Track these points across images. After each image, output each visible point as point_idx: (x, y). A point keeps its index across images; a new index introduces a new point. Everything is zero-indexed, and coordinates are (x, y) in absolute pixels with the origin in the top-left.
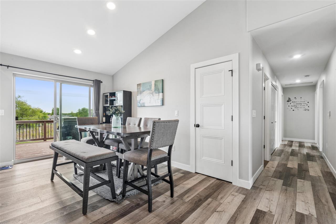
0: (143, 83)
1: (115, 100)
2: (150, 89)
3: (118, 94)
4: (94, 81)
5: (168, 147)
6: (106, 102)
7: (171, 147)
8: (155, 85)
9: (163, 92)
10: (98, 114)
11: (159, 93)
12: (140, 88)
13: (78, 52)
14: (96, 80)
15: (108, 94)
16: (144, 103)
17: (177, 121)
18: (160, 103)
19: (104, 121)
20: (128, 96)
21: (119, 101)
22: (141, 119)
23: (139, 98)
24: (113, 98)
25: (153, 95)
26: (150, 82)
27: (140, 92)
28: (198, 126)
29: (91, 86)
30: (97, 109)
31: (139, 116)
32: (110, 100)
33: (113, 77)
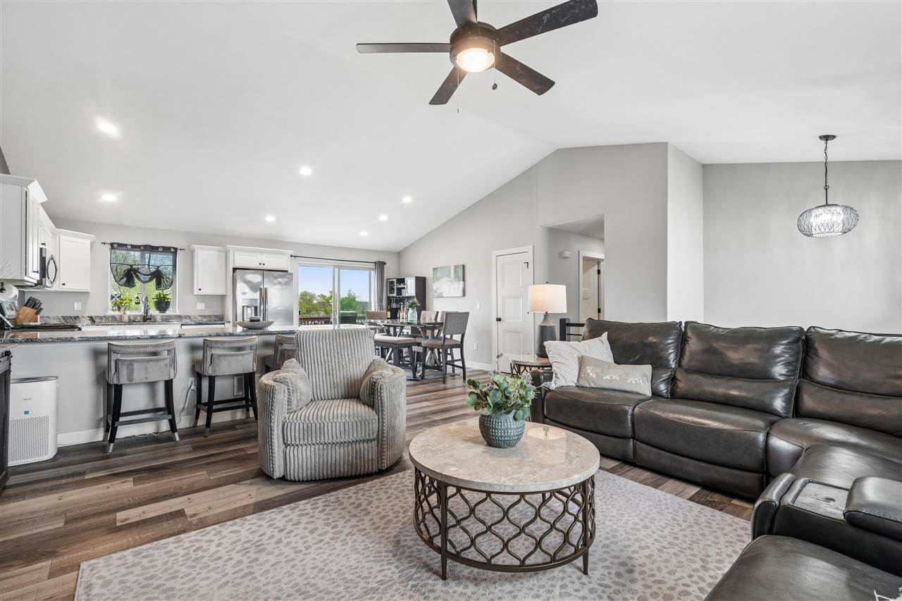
0: (441, 268)
1: (404, 288)
2: (449, 275)
3: (409, 281)
4: (375, 263)
5: (460, 335)
6: (392, 290)
7: (463, 336)
8: (455, 271)
9: (464, 280)
10: (381, 308)
11: (459, 281)
12: (436, 274)
13: (364, 234)
14: (379, 262)
15: (395, 280)
16: (441, 293)
17: (468, 313)
18: (460, 294)
19: (389, 316)
20: (421, 283)
21: (410, 289)
22: (438, 313)
23: (435, 286)
24: (402, 286)
25: (452, 283)
26: (449, 267)
27: (436, 279)
28: (499, 320)
29: (372, 269)
30: (380, 301)
31: (436, 310)
32: (397, 288)
33: (399, 255)
